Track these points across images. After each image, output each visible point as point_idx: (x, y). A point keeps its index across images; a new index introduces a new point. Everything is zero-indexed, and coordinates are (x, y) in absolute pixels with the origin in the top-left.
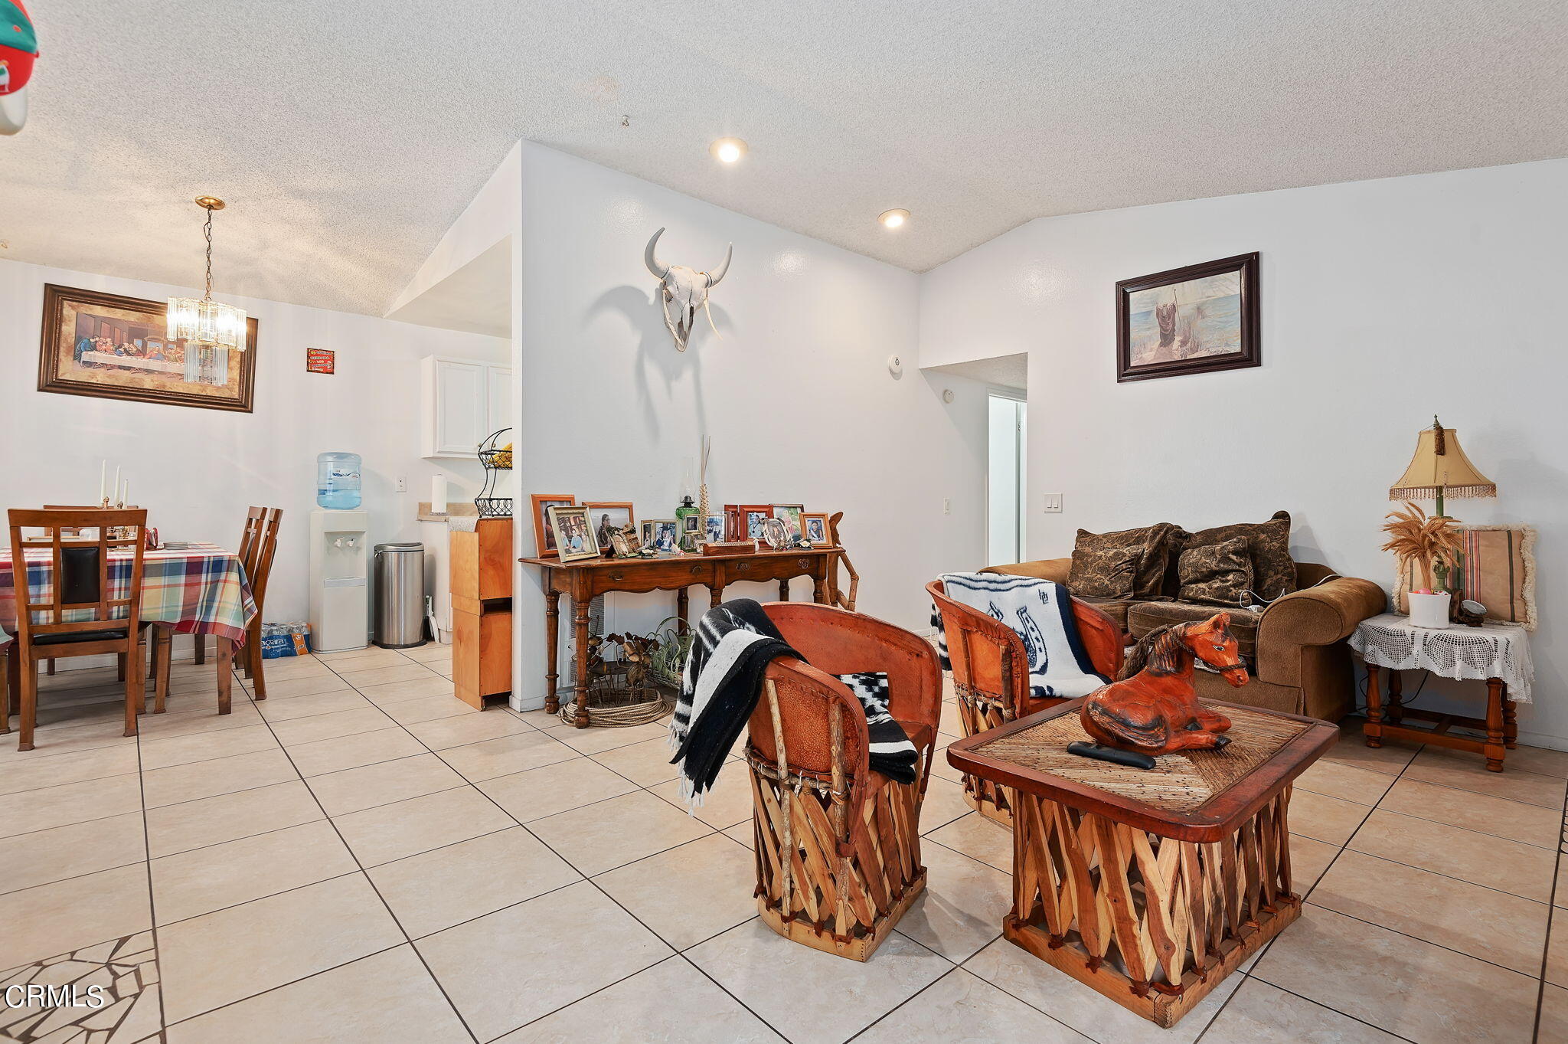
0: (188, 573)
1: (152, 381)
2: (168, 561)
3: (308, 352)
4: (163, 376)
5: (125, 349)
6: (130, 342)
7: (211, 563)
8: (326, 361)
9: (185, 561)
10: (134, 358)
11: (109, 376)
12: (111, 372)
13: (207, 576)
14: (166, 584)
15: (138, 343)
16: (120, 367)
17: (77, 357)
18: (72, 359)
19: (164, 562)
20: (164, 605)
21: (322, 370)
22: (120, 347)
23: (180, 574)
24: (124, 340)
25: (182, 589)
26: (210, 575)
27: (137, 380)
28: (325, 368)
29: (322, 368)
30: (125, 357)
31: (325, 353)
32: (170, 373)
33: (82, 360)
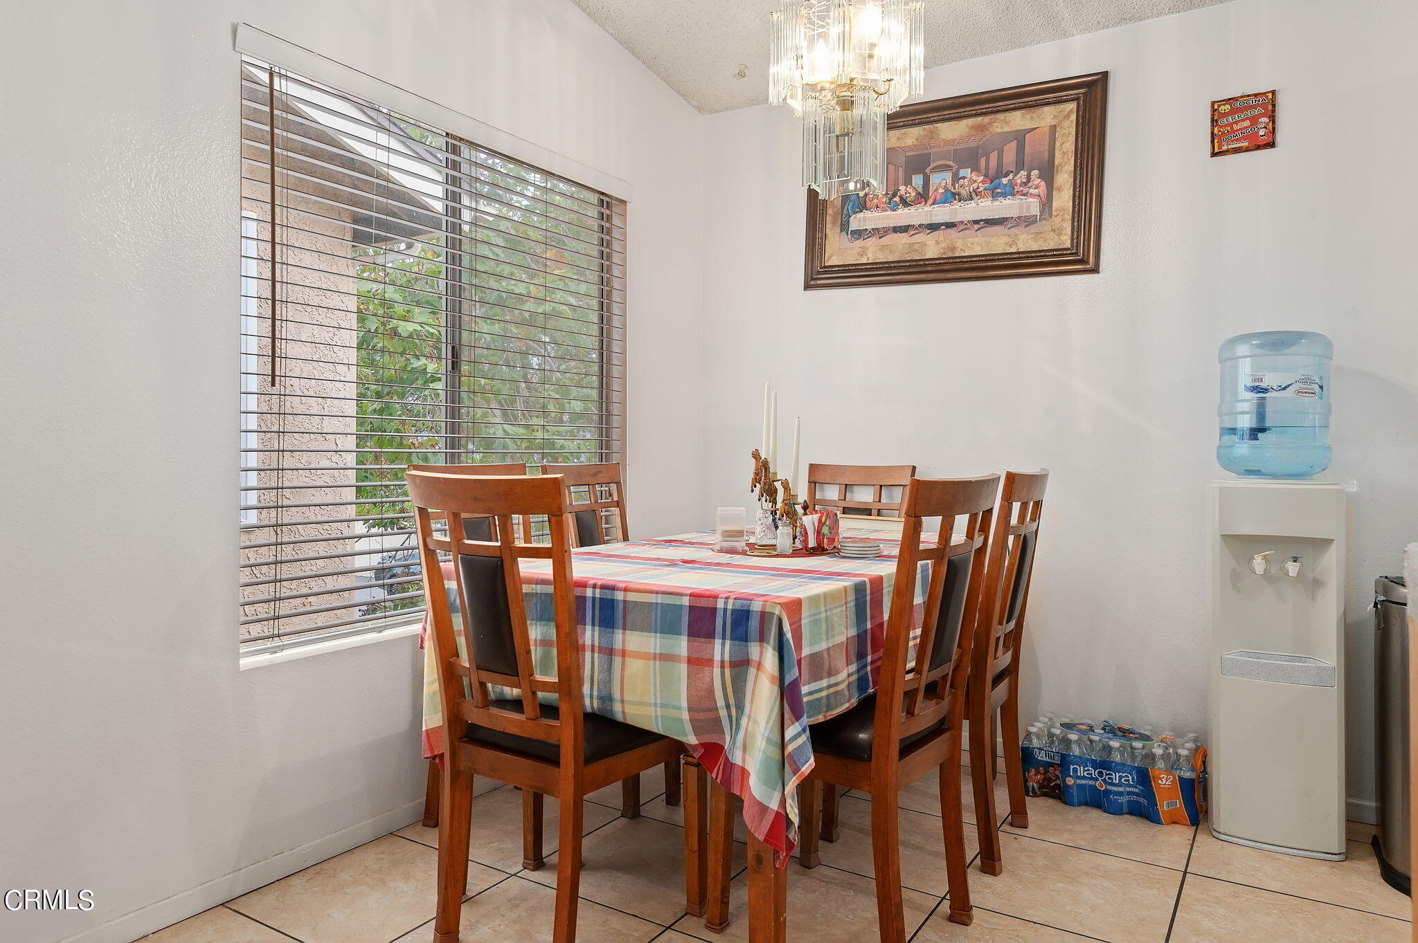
0: (693, 633)
1: (937, 243)
2: (660, 599)
3: (1213, 110)
4: (952, 231)
5: (901, 197)
6: (908, 182)
7: (729, 613)
8: (1254, 120)
9: (686, 601)
10: (913, 209)
11: (882, 248)
12: (885, 241)
13: (723, 645)
14: (658, 652)
15: (918, 180)
16: (897, 230)
17: (844, 227)
18: (839, 231)
19: (652, 599)
20: (658, 701)
21: (1245, 144)
22: (894, 195)
23: (677, 632)
24: (900, 181)
25: (683, 668)
26: (728, 642)
27: (916, 246)
28: (1253, 136)
29: (1245, 138)
30: (902, 211)
31: (1252, 101)
32: (962, 222)
33: (850, 229)
